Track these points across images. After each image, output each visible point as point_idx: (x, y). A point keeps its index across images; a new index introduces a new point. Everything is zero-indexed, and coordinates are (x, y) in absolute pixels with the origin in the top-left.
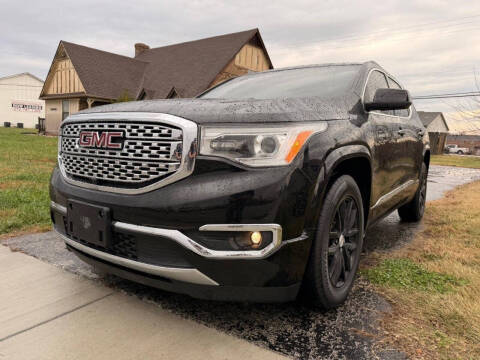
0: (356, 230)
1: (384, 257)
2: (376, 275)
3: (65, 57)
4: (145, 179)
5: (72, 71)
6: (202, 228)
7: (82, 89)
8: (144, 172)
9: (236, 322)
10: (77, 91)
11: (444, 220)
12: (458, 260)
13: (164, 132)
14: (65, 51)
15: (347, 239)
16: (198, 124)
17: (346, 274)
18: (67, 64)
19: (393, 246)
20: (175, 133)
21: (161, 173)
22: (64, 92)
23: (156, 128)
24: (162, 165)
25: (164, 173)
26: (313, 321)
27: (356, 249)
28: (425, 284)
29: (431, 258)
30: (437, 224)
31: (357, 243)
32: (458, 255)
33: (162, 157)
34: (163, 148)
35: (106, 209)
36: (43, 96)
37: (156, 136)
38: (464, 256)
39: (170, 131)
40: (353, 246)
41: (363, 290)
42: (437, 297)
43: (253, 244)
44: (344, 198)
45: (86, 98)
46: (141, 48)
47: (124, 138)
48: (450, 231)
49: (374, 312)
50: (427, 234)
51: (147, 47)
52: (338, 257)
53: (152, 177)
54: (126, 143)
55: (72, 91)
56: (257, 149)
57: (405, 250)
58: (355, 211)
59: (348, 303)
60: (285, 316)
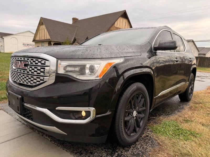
0: (144, 108)
1: (164, 120)
2: (157, 129)
3: (42, 24)
4: (35, 84)
5: (46, 30)
6: (57, 108)
7: (49, 38)
8: (35, 81)
9: (80, 150)
10: (47, 38)
11: (201, 101)
12: (200, 123)
13: (43, 62)
14: (43, 22)
15: (139, 113)
16: (57, 59)
17: (137, 129)
18: (43, 27)
19: (172, 113)
20: (47, 63)
21: (41, 82)
22: (42, 39)
23: (40, 60)
24: (42, 78)
25: (43, 81)
26: (117, 152)
27: (144, 117)
28: (179, 135)
29: (187, 121)
30: (197, 103)
31: (145, 114)
32: (201, 120)
33: (42, 74)
34: (42, 70)
35: (20, 97)
36: (34, 41)
37: (39, 64)
38: (204, 121)
39: (45, 62)
40: (142, 116)
41: (147, 136)
42: (182, 143)
43: (82, 116)
44: (135, 94)
45: (51, 41)
46: (75, 20)
47: (28, 65)
48: (202, 107)
49: (149, 148)
50: (191, 108)
51: (78, 19)
52: (132, 122)
53: (38, 83)
54: (29, 67)
55: (45, 39)
56: (87, 71)
57: (176, 116)
58: (143, 99)
59: (137, 143)
60: (105, 148)
